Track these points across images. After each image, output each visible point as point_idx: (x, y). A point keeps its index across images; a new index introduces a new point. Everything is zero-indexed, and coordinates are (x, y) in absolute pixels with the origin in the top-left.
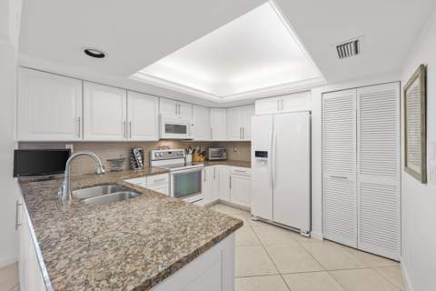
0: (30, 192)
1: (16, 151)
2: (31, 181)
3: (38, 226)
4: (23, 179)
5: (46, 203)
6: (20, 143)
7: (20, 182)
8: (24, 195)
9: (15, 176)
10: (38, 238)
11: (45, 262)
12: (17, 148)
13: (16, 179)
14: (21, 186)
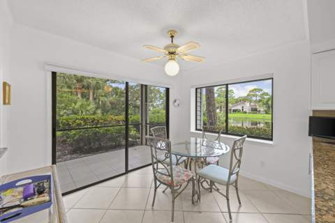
0: (319, 150)
1: (310, 117)
2: (323, 142)
3: (318, 178)
4: (317, 139)
5: (330, 163)
6: (314, 111)
7: (314, 141)
8: (314, 151)
9: (309, 135)
10: (315, 186)
11: (316, 206)
12: (311, 115)
13: (311, 138)
14: (314, 144)
